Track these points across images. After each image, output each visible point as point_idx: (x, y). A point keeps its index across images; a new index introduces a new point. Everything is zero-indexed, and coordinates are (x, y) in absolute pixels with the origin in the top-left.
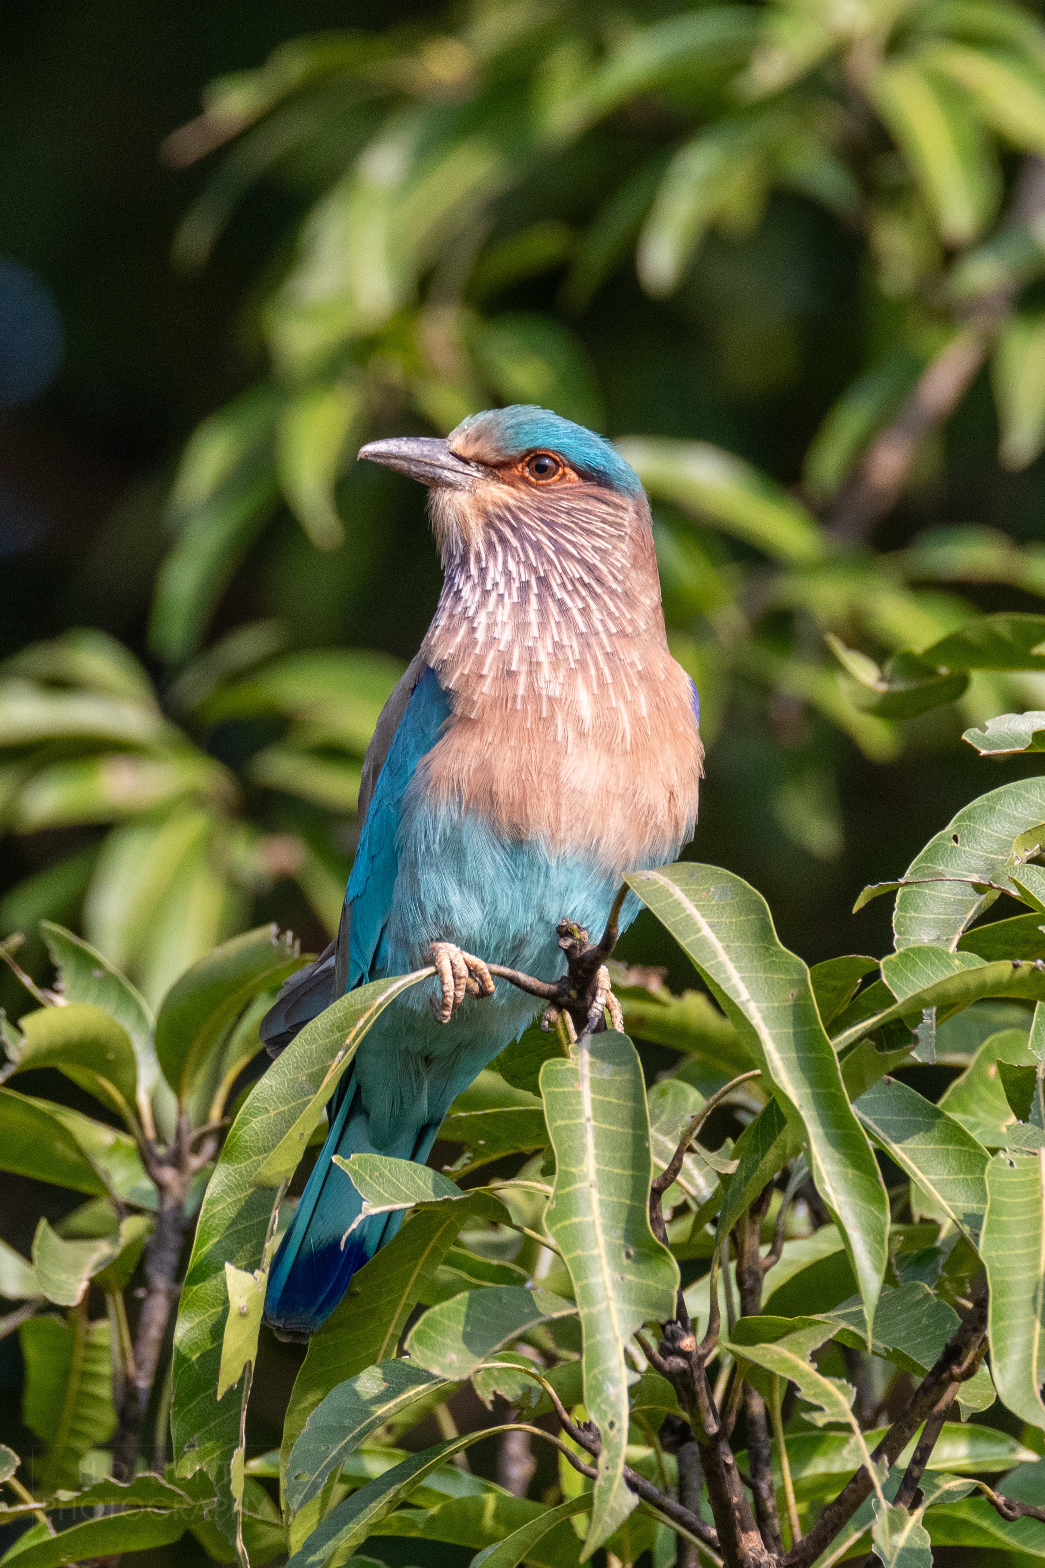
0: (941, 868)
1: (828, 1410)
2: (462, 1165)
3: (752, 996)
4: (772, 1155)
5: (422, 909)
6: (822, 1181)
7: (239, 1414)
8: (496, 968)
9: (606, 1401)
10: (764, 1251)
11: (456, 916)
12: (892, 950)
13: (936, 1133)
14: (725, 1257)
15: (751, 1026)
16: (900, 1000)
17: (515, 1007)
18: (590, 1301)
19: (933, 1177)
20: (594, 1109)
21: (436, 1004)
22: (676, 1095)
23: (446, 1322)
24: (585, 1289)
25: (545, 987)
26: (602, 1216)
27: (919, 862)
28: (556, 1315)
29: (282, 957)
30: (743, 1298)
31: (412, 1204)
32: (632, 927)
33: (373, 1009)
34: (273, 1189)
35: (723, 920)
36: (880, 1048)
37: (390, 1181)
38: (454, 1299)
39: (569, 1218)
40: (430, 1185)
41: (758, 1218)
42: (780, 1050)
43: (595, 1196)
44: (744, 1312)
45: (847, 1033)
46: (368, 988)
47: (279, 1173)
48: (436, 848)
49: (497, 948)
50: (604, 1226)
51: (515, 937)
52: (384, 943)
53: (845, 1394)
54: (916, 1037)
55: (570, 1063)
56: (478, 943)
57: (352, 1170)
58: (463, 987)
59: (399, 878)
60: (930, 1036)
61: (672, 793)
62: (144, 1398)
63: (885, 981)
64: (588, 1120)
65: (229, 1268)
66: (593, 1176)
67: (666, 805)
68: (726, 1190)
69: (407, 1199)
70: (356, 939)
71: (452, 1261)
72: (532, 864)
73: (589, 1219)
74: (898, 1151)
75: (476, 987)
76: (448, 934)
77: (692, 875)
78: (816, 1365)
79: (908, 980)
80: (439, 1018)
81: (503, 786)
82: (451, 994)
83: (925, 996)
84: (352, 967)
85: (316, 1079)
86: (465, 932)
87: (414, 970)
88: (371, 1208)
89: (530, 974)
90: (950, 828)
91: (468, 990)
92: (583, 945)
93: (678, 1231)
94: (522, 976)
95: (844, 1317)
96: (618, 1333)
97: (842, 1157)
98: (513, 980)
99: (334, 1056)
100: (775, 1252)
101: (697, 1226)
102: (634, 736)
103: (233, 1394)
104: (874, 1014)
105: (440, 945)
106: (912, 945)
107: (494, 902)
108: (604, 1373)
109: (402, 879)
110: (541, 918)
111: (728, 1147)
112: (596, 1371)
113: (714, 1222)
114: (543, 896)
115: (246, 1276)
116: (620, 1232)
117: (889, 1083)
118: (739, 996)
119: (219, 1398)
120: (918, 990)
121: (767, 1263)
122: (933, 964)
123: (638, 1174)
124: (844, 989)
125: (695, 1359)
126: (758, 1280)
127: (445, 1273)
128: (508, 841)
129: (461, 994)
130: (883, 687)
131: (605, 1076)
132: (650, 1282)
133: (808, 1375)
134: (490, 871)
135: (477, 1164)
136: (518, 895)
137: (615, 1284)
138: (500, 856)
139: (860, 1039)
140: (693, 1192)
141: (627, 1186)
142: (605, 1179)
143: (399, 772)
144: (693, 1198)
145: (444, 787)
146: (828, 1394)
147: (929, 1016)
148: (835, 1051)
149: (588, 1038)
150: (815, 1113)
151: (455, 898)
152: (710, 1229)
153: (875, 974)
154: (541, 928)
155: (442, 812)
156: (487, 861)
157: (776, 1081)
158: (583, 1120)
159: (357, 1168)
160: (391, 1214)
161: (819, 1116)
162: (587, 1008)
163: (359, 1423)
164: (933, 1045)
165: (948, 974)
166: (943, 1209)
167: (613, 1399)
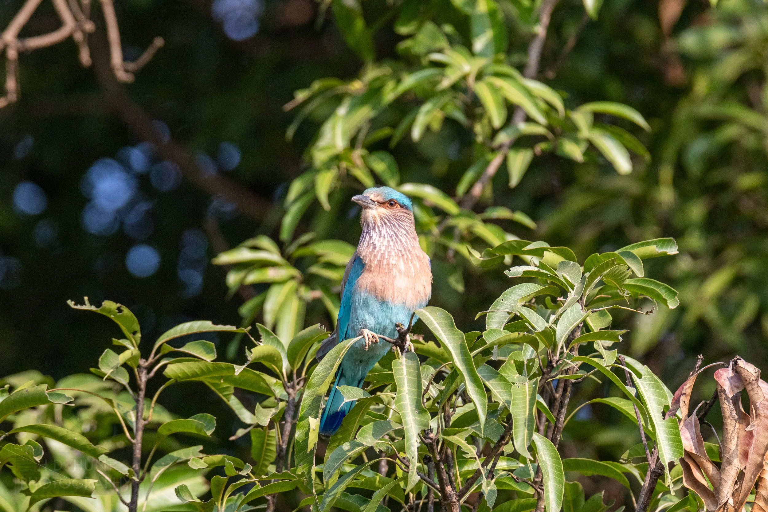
0: (498, 308)
1: (470, 454)
2: (370, 388)
3: (449, 342)
4: (454, 385)
5: (358, 320)
6: (469, 392)
7: (313, 456)
8: (379, 336)
9: (411, 451)
10: (451, 410)
11: (367, 322)
12: (486, 330)
13: (498, 378)
14: (441, 412)
15: (449, 350)
16: (488, 343)
17: (384, 346)
18: (407, 425)
19: (497, 390)
20: (407, 373)
21: (363, 346)
22: (427, 369)
23: (367, 430)
24: (405, 421)
25: (392, 340)
26: (410, 402)
27: (493, 306)
28: (397, 428)
29: (321, 332)
30: (445, 423)
31: (358, 399)
32: (416, 323)
33: (347, 347)
34: (321, 396)
35: (441, 322)
36: (483, 356)
37: (351, 393)
38: (369, 424)
39: (400, 402)
40: (362, 394)
41: (449, 402)
42: (457, 356)
43: (407, 396)
44: (446, 427)
45: (474, 352)
46: (345, 342)
47: (323, 392)
48: (361, 304)
49: (379, 330)
50: (410, 404)
51: (384, 327)
52: (348, 330)
53: (474, 449)
54: (492, 353)
55: (400, 361)
56: (374, 328)
57: (341, 390)
58: (371, 341)
59: (351, 312)
60: (496, 353)
61: (424, 287)
62: (284, 451)
63: (484, 338)
64: (405, 376)
65: (310, 417)
66: (407, 391)
67: (423, 290)
68: (441, 394)
69: (356, 398)
70: (341, 329)
71: (368, 414)
72: (387, 307)
73: (406, 402)
74: (488, 384)
75: (374, 341)
76: (366, 327)
77: (432, 310)
78: (466, 442)
79: (490, 338)
80: (365, 349)
81: (379, 287)
82: (368, 343)
83: (495, 342)
84: (340, 337)
85: (332, 366)
86: (370, 326)
87: (357, 337)
88: (346, 400)
89: (388, 337)
90: (501, 297)
91: (372, 342)
92: (402, 329)
93: (428, 404)
94: (386, 338)
95: (473, 428)
96: (414, 433)
97: (474, 385)
98: (384, 339)
99: (337, 360)
100: (454, 411)
101: (433, 404)
102: (415, 273)
103: (312, 451)
104: (481, 347)
105: (364, 330)
106: (491, 329)
107: (378, 317)
108: (411, 444)
109: (352, 312)
110: (391, 321)
111: (441, 383)
112: (409, 443)
113: (438, 403)
114: (391, 316)
115: (315, 420)
116: (414, 406)
117: (485, 365)
118: (445, 342)
119: (308, 452)
120: (493, 341)
121: (452, 414)
122: (497, 334)
123: (419, 390)
124: (472, 340)
125: (433, 440)
126: (450, 418)
127: (366, 417)
128: (380, 301)
129: (370, 343)
130: (482, 259)
131: (409, 364)
132: (423, 419)
133: (464, 444)
134: (376, 310)
135: (374, 388)
136: (384, 315)
137: (413, 419)
138: (379, 306)
139: (478, 354)
140: (432, 395)
141: (416, 394)
142: (410, 392)
143: (351, 284)
144: (432, 396)
145: (363, 287)
146: (470, 450)
147: (496, 347)
148: (472, 357)
149: (404, 354)
150: (467, 373)
151: (367, 317)
152: (436, 405)
153: (482, 336)
154: (391, 324)
155: (362, 294)
156: (375, 307)
157: (456, 365)
158: (404, 376)
159: (342, 389)
160: (352, 401)
161: (468, 374)
162: (404, 346)
163: (343, 458)
164: (497, 355)
165: (501, 336)
166: (500, 399)
167: (413, 450)
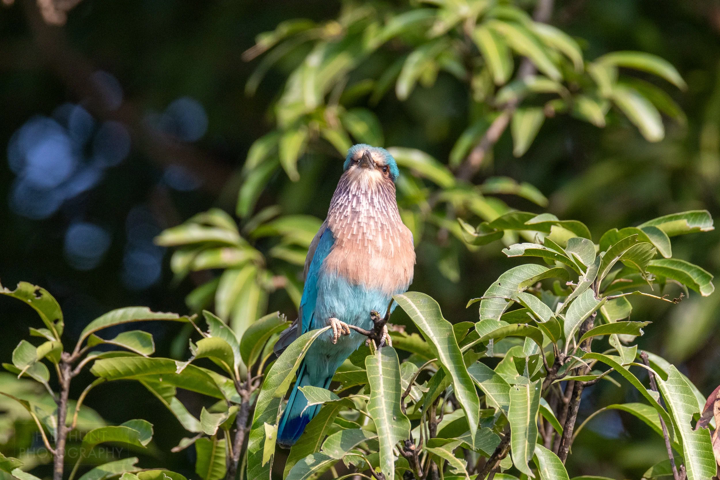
0: (495, 294)
1: (458, 469)
2: (339, 390)
3: (434, 335)
4: (440, 386)
5: (326, 308)
6: (458, 395)
7: (269, 472)
8: (351, 326)
9: (387, 466)
10: (437, 418)
11: (336, 310)
12: (479, 320)
13: (493, 379)
14: (425, 420)
15: (434, 344)
16: (481, 336)
17: (356, 339)
18: (382, 434)
19: (493, 394)
20: (383, 372)
21: (332, 338)
22: (409, 366)
23: (334, 440)
24: (380, 429)
25: (367, 332)
26: (386, 406)
27: (488, 292)
28: (370, 438)
29: (281, 322)
30: (430, 433)
31: (324, 402)
32: (395, 312)
33: (311, 340)
34: (280, 399)
35: (425, 310)
36: (475, 352)
37: (316, 395)
38: (337, 433)
39: (374, 407)
40: (329, 396)
41: (435, 407)
42: (444, 352)
43: (383, 400)
44: (431, 437)
45: (464, 347)
46: (309, 333)
47: (282, 393)
48: (330, 288)
49: (350, 320)
50: (386, 410)
51: (356, 316)
52: (313, 319)
53: (463, 464)
54: (487, 348)
55: (375, 357)
56: (344, 318)
57: (304, 391)
58: (340, 332)
59: (318, 298)
60: (491, 348)
61: (405, 270)
62: (236, 465)
63: (476, 330)
64: (381, 375)
65: (265, 423)
66: (382, 393)
67: (404, 273)
68: (425, 398)
69: (322, 401)
70: (304, 318)
71: (336, 422)
72: (360, 292)
73: (381, 407)
74: (481, 385)
75: (344, 332)
76: (334, 316)
77: (414, 295)
78: (455, 455)
79: (484, 330)
80: (333, 342)
81: (351, 267)
82: (337, 334)
83: (490, 335)
84: (303, 327)
85: (293, 363)
86: (339, 315)
87: (324, 327)
88: (310, 404)
89: (362, 328)
90: (498, 281)
91: (342, 333)
92: (379, 318)
93: (410, 411)
94: (359, 329)
95: (463, 439)
96: (391, 444)
97: (464, 387)
98: (356, 330)
99: (299, 355)
100: (441, 418)
101: (416, 409)
102: (395, 252)
103: (267, 465)
104: (473, 341)
105: (332, 319)
106: (486, 319)
107: (349, 305)
108: (386, 457)
109: (319, 299)
110: (364, 310)
111: (426, 383)
112: (384, 457)
113: (421, 408)
114: (364, 303)
115: (271, 426)
116: (391, 411)
117: (478, 363)
118: (430, 335)
119: (263, 466)
120: (487, 334)
121: (438, 422)
122: (492, 325)
123: (397, 393)
124: (464, 332)
125: (415, 453)
126: (435, 427)
127: (333, 425)
128: (352, 285)
129: (340, 334)
130: (476, 235)
131: (386, 361)
132: (401, 428)
133: (452, 458)
134: (347, 295)
135: (344, 389)
136: (356, 302)
137: (390, 428)
138: (350, 290)
139: (469, 349)
140: (415, 398)
141: (394, 397)
142: (387, 394)
143: (317, 264)
144: (414, 400)
145: (332, 268)
146: (458, 464)
147: (491, 341)
148: (462, 353)
149: (381, 348)
150: (455, 373)
151: (336, 304)
152: (420, 410)
153: (473, 328)
154: (364, 313)
155: (331, 276)
156: (346, 292)
157: (443, 362)
158: (379, 375)
159: (306, 391)
160: (317, 405)
161: (457, 374)
162: (380, 339)
163: (306, 473)
164: (493, 351)
165: (497, 328)
166: (496, 404)
167: (389, 465)
